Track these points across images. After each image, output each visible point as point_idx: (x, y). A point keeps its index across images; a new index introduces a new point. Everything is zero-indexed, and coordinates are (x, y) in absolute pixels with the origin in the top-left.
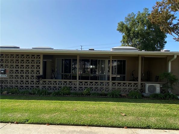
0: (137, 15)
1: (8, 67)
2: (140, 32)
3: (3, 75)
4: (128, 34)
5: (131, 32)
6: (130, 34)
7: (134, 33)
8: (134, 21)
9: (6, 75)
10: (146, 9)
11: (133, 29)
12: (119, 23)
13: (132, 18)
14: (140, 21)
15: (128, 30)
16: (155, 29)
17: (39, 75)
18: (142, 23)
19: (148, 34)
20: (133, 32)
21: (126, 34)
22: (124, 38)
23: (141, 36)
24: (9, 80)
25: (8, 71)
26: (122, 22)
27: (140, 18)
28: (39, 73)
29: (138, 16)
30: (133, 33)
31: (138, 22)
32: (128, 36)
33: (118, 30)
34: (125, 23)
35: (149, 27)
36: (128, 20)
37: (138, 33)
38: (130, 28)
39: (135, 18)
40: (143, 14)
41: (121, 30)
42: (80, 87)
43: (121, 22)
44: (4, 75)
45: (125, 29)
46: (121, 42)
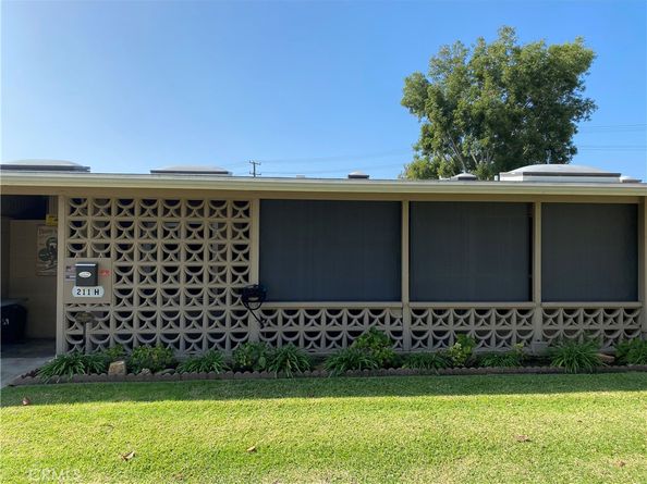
0: (472, 50)
1: (108, 255)
2: (488, 112)
3: (86, 289)
4: (445, 119)
5: (457, 113)
6: (452, 119)
7: (466, 115)
8: (462, 73)
9: (101, 289)
10: (507, 30)
11: (463, 102)
12: (407, 80)
13: (457, 60)
14: (485, 75)
15: (446, 106)
16: (535, 103)
17: (244, 285)
18: (495, 80)
19: (516, 119)
20: (464, 112)
21: (437, 120)
22: (427, 134)
23: (491, 126)
24: (113, 310)
25: (107, 272)
26: (421, 76)
27: (487, 64)
28: (246, 278)
29: (477, 56)
30: (462, 118)
31: (481, 78)
32: (446, 126)
33: (406, 104)
34: (430, 79)
35: (520, 97)
36: (441, 68)
37: (482, 116)
38: (451, 96)
39: (467, 62)
40: (495, 49)
41: (417, 106)
42: (415, 332)
43: (416, 74)
44: (92, 289)
45: (432, 100)
46: (417, 149)
